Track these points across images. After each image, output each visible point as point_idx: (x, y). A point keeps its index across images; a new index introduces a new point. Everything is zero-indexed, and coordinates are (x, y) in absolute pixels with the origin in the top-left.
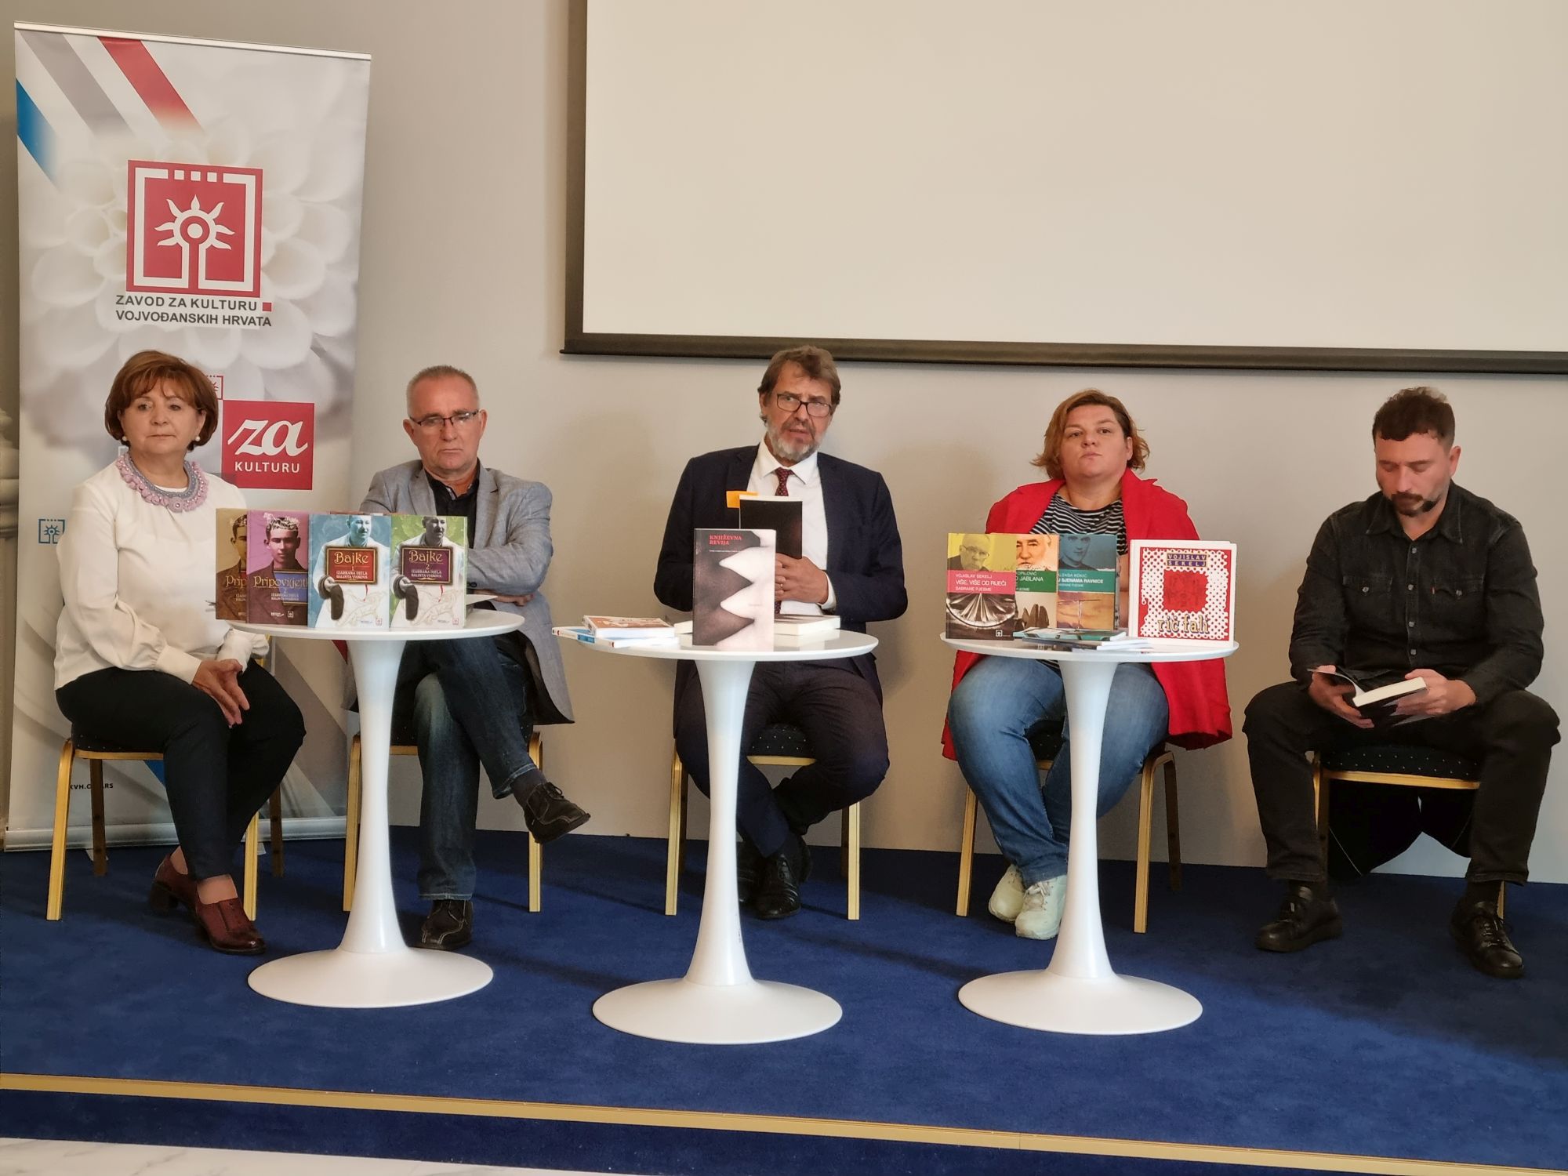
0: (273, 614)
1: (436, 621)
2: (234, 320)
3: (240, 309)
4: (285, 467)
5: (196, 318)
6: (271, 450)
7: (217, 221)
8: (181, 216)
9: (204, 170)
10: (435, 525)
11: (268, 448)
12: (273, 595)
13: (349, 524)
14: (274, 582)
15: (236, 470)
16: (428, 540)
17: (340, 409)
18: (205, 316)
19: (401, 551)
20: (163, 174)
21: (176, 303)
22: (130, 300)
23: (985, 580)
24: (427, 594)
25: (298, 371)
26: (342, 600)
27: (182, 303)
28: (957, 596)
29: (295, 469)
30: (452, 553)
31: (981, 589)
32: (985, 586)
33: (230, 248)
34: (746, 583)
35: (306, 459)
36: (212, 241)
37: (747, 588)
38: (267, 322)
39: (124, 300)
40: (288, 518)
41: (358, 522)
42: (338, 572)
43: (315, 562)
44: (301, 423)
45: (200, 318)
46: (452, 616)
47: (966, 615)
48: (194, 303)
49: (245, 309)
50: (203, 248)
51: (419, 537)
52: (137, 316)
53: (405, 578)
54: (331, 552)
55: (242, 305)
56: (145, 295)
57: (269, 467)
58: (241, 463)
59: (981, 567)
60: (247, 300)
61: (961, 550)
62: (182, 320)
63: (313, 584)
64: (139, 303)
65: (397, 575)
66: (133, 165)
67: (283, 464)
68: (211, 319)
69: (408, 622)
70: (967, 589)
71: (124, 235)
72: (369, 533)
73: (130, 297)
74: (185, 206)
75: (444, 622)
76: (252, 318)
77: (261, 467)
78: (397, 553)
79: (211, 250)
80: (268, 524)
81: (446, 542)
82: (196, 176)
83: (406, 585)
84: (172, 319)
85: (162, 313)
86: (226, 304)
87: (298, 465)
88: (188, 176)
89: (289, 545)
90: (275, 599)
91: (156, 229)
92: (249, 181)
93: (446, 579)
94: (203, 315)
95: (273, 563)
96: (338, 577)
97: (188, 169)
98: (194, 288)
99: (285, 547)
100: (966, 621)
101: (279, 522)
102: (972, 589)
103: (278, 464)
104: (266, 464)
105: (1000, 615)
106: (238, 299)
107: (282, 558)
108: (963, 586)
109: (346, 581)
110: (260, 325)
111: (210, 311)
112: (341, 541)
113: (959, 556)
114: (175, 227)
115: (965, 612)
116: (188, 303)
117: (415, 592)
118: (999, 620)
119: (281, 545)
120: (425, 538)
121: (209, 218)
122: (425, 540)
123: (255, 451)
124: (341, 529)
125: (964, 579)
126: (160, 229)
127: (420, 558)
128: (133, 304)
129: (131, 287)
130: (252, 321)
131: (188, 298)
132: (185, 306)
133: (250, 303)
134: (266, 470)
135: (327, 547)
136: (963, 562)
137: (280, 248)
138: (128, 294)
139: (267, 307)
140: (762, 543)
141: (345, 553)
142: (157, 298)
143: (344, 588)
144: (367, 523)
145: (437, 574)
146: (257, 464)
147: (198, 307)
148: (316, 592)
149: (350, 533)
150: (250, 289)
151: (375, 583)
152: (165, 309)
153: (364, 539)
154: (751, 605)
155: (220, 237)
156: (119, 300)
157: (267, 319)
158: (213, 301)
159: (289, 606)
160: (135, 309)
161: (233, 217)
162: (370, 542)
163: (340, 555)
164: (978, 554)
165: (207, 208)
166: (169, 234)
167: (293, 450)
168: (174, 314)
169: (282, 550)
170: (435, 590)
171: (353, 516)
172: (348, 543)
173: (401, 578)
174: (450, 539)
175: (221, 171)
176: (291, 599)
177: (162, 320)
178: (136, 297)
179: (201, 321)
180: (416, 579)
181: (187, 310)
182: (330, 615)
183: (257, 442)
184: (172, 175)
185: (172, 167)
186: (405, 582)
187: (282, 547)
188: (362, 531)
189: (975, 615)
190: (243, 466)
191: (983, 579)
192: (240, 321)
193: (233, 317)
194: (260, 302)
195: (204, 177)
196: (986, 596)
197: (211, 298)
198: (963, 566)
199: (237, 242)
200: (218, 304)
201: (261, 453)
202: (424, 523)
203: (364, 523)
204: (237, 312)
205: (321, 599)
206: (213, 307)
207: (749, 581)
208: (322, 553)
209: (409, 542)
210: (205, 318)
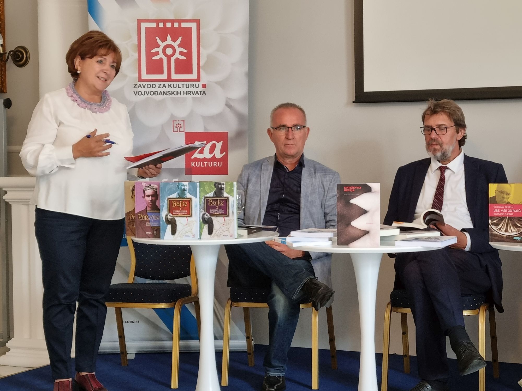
0: (147, 233)
1: (222, 235)
2: (189, 93)
3: (191, 87)
4: (215, 164)
5: (171, 93)
6: (209, 156)
7: (179, 46)
8: (162, 45)
9: (172, 22)
10: (220, 186)
11: (207, 155)
12: (147, 223)
13: (178, 187)
14: (147, 217)
15: (192, 166)
16: (217, 194)
17: (239, 134)
18: (175, 92)
19: (204, 200)
20: (153, 25)
21: (161, 86)
22: (140, 86)
23: (510, 209)
24: (217, 221)
25: (219, 117)
26: (176, 225)
27: (164, 86)
28: (494, 219)
29: (220, 165)
30: (228, 200)
31: (507, 214)
32: (510, 213)
33: (185, 58)
34: (364, 212)
35: (225, 160)
36: (177, 55)
37: (365, 214)
38: (204, 93)
39: (137, 86)
40: (153, 185)
41: (182, 186)
42: (174, 211)
43: (163, 206)
44: (222, 142)
45: (173, 93)
46: (229, 233)
47: (500, 229)
48: (170, 86)
49: (194, 87)
50: (173, 59)
51: (213, 193)
52: (143, 93)
53: (207, 214)
54: (170, 201)
55: (192, 86)
56: (147, 83)
57: (207, 164)
58: (194, 163)
59: (507, 202)
60: (194, 83)
61: (496, 193)
62: (164, 94)
63: (162, 217)
64: (144, 87)
65: (203, 212)
66: (139, 22)
67: (214, 163)
68: (178, 93)
69: (209, 236)
70: (500, 214)
71: (136, 55)
72: (188, 191)
73: (140, 85)
74: (164, 40)
75: (226, 236)
76: (197, 92)
77: (204, 164)
78: (203, 201)
79: (177, 60)
80: (144, 188)
81: (225, 195)
82: (169, 25)
83: (208, 217)
84: (160, 94)
85: (155, 92)
86: (185, 85)
87: (221, 163)
88: (165, 25)
89: (153, 198)
90: (148, 225)
91: (151, 51)
92: (193, 26)
93: (226, 213)
94: (174, 92)
95: (147, 208)
96: (173, 213)
97: (165, 22)
98: (169, 79)
99: (152, 199)
100: (500, 232)
101: (149, 187)
102: (503, 214)
103: (212, 163)
104: (206, 163)
105: (518, 228)
106: (190, 83)
107: (151, 205)
108: (498, 212)
109: (177, 215)
110: (201, 95)
111: (177, 89)
112: (175, 196)
113: (495, 196)
114: (160, 50)
115: (499, 227)
116: (167, 86)
117: (212, 220)
118: (518, 231)
119: (150, 198)
120: (215, 193)
121: (176, 44)
122: (216, 194)
123: (201, 156)
124: (175, 189)
125: (498, 209)
126: (153, 51)
127: (214, 203)
128: (141, 88)
129: (140, 79)
130: (197, 93)
131: (167, 84)
132: (166, 88)
133: (196, 84)
134: (206, 166)
135: (168, 199)
136: (498, 199)
137: (209, 57)
138: (139, 83)
139: (204, 86)
140: (372, 190)
141: (177, 201)
142: (153, 84)
143: (177, 219)
144: (186, 186)
145: (221, 211)
146: (202, 163)
147: (171, 87)
148: (164, 221)
149: (179, 191)
150: (196, 78)
151: (191, 216)
152: (157, 89)
153: (185, 194)
154: (367, 224)
155: (181, 53)
156: (135, 86)
157: (204, 92)
158: (178, 84)
159: (154, 228)
160: (143, 90)
161: (186, 44)
162: (188, 196)
163: (174, 202)
164: (505, 195)
165: (174, 40)
166: (157, 53)
167: (218, 155)
168: (161, 92)
169: (150, 201)
170: (221, 219)
171: (180, 183)
172: (178, 196)
173: (205, 214)
174: (228, 193)
175: (180, 21)
176: (155, 225)
177: (155, 95)
178: (143, 85)
179: (173, 94)
180: (212, 214)
181: (167, 89)
182: (170, 232)
183: (202, 152)
184: (157, 25)
185: (157, 21)
186: (207, 215)
187: (150, 199)
188: (184, 190)
189: (505, 229)
190: (195, 164)
191: (509, 209)
192: (191, 93)
193: (188, 92)
194: (200, 83)
195: (172, 25)
196: (510, 218)
197: (177, 83)
198: (497, 202)
199: (189, 55)
200: (181, 86)
201: (203, 157)
202: (215, 185)
203: (185, 186)
204: (190, 89)
205: (167, 225)
206: (179, 88)
207: (366, 211)
208: (166, 202)
209: (208, 195)
210: (175, 93)
